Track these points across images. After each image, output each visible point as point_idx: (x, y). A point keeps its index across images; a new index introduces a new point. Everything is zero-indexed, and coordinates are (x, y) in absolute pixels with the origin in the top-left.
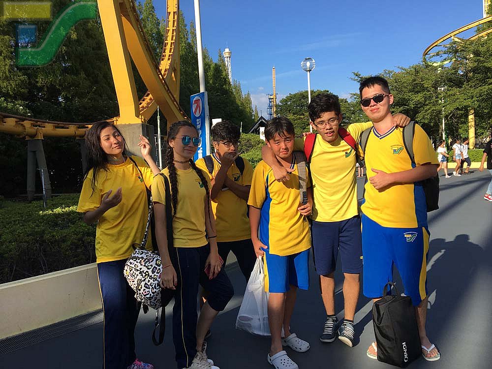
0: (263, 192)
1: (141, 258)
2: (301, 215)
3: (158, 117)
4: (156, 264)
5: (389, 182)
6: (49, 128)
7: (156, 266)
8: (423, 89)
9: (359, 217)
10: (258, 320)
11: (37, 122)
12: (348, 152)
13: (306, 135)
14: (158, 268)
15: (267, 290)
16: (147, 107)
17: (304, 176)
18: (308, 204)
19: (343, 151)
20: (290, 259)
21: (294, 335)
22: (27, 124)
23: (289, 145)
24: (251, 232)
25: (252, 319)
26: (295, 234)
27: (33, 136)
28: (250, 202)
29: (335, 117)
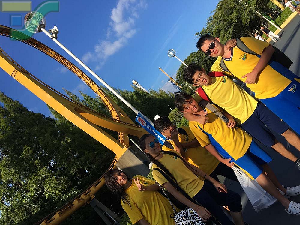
0: (203, 135)
1: (181, 218)
2: (232, 128)
3: (131, 140)
4: (191, 214)
5: (257, 75)
6: (93, 189)
7: (192, 215)
8: (233, 9)
9: (260, 103)
10: (264, 198)
11: (86, 192)
12: (223, 80)
13: (197, 91)
14: (194, 214)
15: (253, 179)
16: (124, 139)
17: (215, 109)
18: (230, 120)
19: (221, 82)
20: (249, 153)
21: (288, 188)
22: (83, 196)
23: (194, 103)
24: (217, 159)
25: (261, 200)
26: (239, 139)
27: (90, 199)
28: (203, 145)
29: (200, 72)
